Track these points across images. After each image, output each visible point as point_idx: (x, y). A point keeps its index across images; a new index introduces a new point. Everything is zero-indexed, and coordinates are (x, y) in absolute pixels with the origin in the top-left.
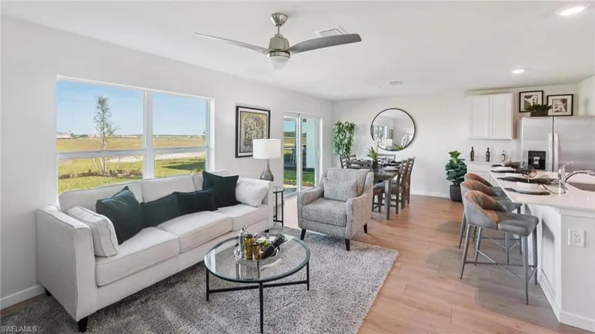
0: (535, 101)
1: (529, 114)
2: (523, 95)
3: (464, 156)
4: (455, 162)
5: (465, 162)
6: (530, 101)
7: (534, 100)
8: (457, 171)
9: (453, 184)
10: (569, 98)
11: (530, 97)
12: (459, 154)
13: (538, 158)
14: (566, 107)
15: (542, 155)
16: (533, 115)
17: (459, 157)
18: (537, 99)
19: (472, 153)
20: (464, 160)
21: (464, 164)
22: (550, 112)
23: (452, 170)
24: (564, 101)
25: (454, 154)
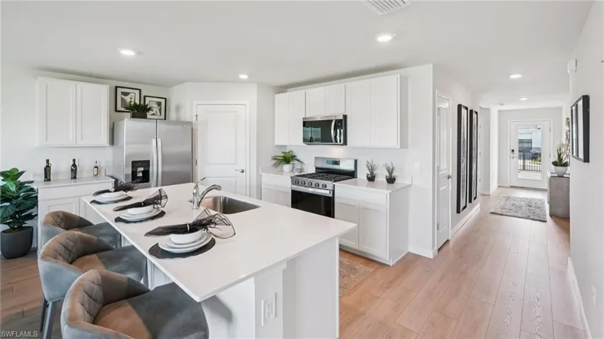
0: (133, 100)
1: (129, 115)
2: (119, 90)
3: (32, 175)
4: (13, 189)
5: (34, 186)
6: (127, 99)
7: (131, 98)
8: (18, 206)
9: (7, 227)
10: (163, 101)
11: (126, 94)
12: (22, 173)
13: (142, 169)
14: (160, 110)
15: (146, 164)
16: (134, 116)
17: (21, 179)
18: (133, 98)
19: (47, 170)
20: (32, 182)
21: (32, 190)
22: (149, 115)
23: (8, 204)
24: (159, 104)
25: (12, 175)
